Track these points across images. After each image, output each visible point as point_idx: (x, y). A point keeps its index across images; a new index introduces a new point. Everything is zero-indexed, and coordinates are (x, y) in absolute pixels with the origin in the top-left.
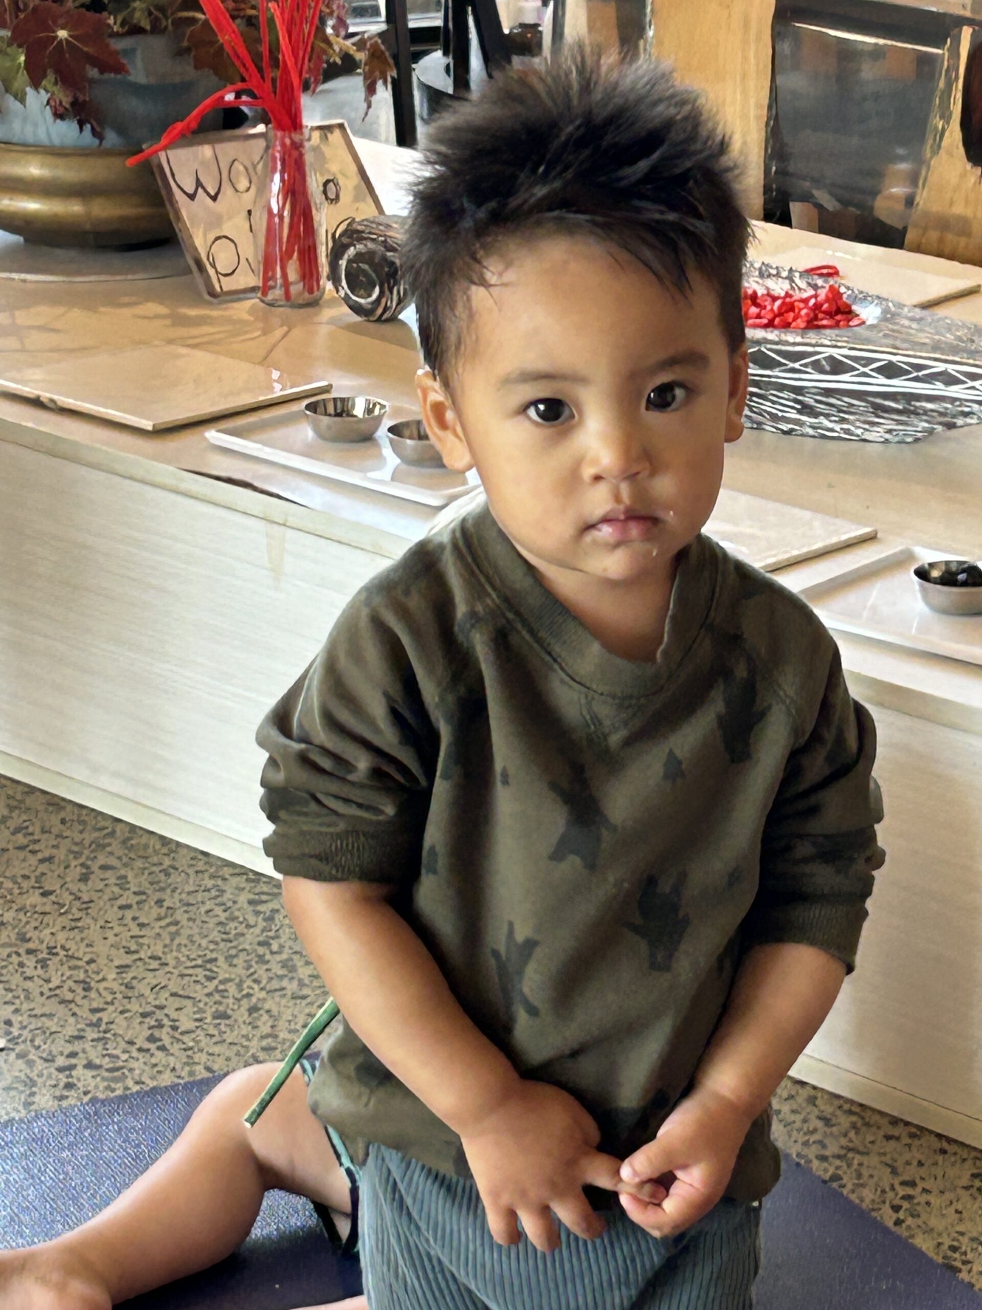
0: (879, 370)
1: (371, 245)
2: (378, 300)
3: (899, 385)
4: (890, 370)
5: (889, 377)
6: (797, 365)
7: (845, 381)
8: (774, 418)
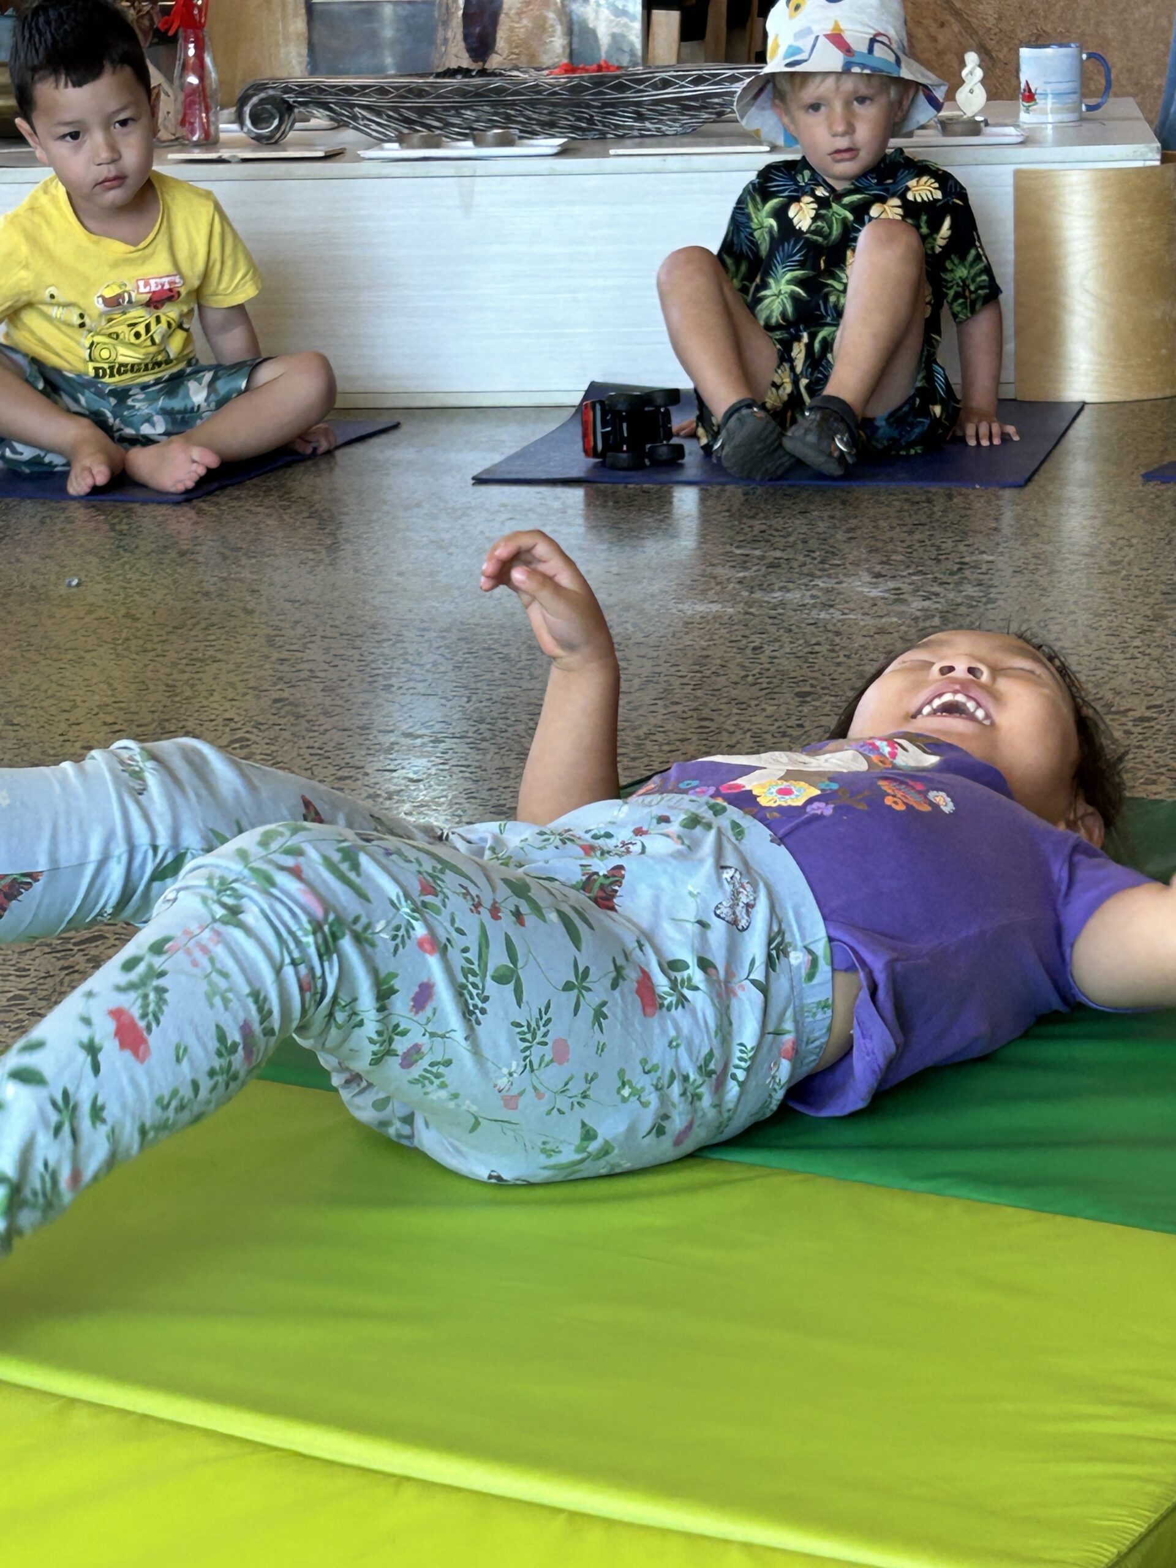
0: (690, 82)
1: (271, 92)
2: (278, 128)
3: (703, 89)
4: (699, 80)
5: (696, 85)
6: (642, 87)
7: (670, 92)
8: (617, 127)
